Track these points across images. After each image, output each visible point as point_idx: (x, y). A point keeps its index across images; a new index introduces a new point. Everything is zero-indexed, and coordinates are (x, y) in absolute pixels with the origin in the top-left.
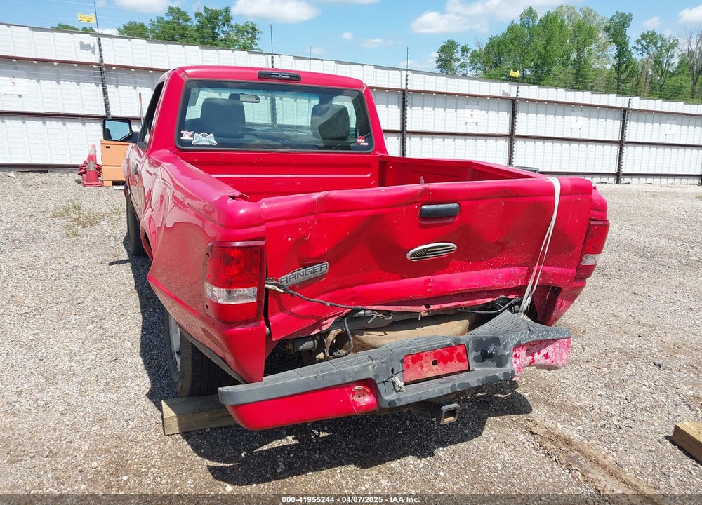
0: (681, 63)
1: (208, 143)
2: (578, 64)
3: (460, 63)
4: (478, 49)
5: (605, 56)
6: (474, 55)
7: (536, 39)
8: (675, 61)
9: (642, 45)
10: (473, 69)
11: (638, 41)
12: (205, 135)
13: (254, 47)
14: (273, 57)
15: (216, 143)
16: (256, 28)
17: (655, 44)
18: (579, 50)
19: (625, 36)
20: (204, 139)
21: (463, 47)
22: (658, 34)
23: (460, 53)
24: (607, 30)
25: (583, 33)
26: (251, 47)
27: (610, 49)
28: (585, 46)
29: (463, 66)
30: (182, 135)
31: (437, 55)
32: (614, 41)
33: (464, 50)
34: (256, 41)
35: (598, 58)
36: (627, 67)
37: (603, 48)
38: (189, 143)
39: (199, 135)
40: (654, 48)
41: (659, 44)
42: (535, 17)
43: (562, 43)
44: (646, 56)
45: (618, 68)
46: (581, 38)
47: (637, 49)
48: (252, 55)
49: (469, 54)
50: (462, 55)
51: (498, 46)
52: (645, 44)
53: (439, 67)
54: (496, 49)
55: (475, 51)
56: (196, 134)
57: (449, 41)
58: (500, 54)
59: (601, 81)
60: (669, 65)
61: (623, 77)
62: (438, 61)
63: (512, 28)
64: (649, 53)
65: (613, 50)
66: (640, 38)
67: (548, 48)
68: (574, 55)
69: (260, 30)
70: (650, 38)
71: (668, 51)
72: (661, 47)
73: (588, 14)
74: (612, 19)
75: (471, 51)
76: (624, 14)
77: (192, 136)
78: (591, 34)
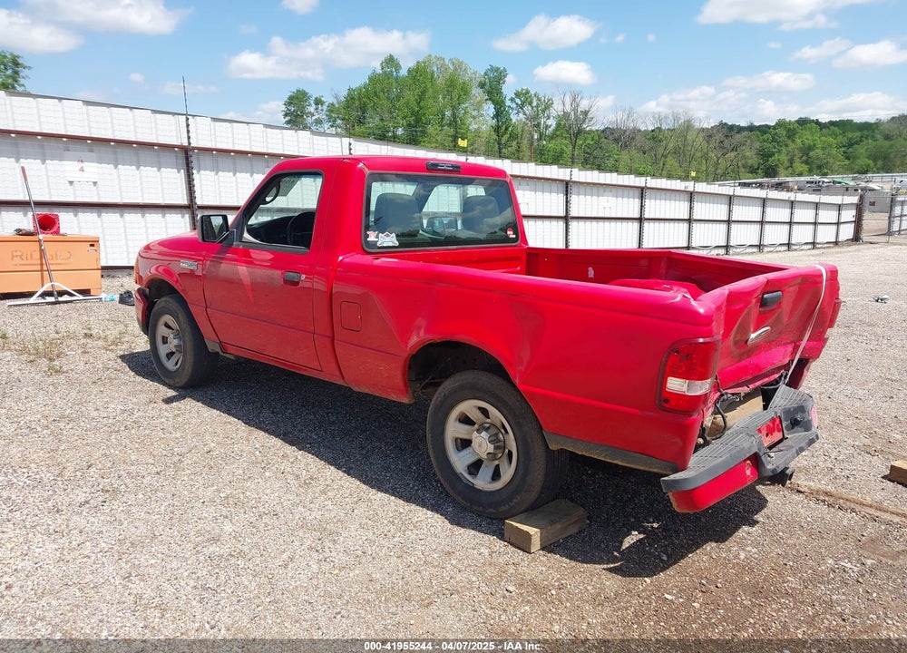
0: (558, 125)
1: (391, 244)
2: (454, 122)
3: (314, 118)
4: (335, 102)
5: (482, 115)
6: (331, 108)
7: (407, 93)
8: (552, 123)
9: (517, 104)
10: (332, 126)
11: (512, 100)
12: (388, 236)
13: (20, 89)
14: (187, 119)
15: (397, 244)
16: (20, 61)
17: (530, 104)
18: (454, 108)
19: (502, 93)
20: (387, 239)
21: (316, 98)
22: (532, 92)
23: (314, 106)
24: (482, 85)
25: (456, 89)
26: (14, 87)
27: (486, 108)
28: (459, 104)
29: (318, 122)
30: (368, 236)
31: (284, 108)
32: (490, 99)
33: (318, 102)
34: (22, 81)
35: (474, 118)
36: (507, 129)
37: (478, 107)
38: (374, 244)
39: (383, 235)
40: (530, 108)
41: (534, 104)
42: (398, 67)
43: (435, 98)
44: (521, 115)
45: (497, 129)
46: (455, 94)
47: (512, 109)
48: (16, 100)
49: (325, 108)
50: (317, 109)
51: (360, 99)
52: (520, 103)
53: (288, 122)
54: (357, 103)
55: (333, 104)
56: (380, 235)
57: (298, 91)
58: (363, 109)
59: (480, 143)
60: (547, 127)
61: (504, 139)
62: (286, 115)
63: (374, 79)
64: (525, 114)
65: (490, 109)
66: (514, 96)
67: (422, 104)
68: (448, 113)
69: (25, 64)
70: (524, 97)
71: (544, 111)
72: (537, 106)
73: (458, 66)
74: (486, 74)
75: (327, 104)
76: (498, 69)
77: (377, 237)
78: (465, 91)
